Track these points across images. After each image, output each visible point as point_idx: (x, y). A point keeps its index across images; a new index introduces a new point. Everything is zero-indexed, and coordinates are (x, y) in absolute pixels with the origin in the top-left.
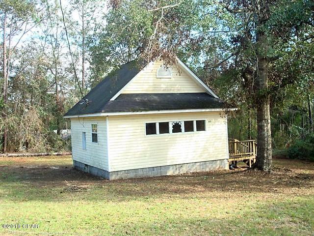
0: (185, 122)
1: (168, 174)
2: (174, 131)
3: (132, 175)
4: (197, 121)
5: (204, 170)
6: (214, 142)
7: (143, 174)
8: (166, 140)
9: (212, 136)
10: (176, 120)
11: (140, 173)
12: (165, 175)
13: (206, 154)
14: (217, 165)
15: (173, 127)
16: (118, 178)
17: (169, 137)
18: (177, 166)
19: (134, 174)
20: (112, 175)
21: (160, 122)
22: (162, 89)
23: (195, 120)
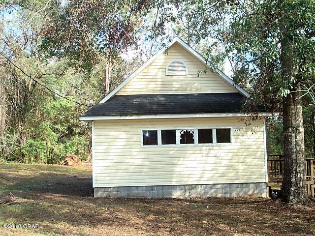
0: (200, 131)
1: (173, 197)
2: (182, 142)
3: (123, 194)
4: (217, 130)
5: (228, 196)
6: (245, 158)
7: (138, 194)
8: (172, 152)
9: (241, 150)
10: (186, 128)
11: (134, 192)
12: (168, 197)
13: (232, 174)
14: (249, 190)
15: (182, 136)
16: (105, 195)
17: (176, 149)
18: (187, 187)
19: (126, 192)
20: (97, 192)
21: (162, 129)
22: (174, 89)
23: (214, 127)
